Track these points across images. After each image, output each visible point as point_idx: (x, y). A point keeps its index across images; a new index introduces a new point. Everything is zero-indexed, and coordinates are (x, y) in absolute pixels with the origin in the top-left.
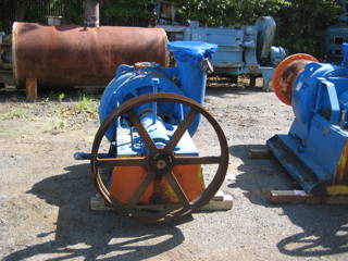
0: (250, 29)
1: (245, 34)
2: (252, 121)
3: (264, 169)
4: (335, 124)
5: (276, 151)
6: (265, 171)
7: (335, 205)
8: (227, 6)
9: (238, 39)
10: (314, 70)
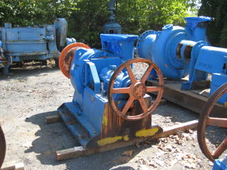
0: (50, 27)
1: (47, 30)
2: (53, 92)
3: (56, 131)
4: (98, 93)
5: (63, 116)
6: (56, 133)
7: (105, 152)
8: (36, 12)
9: (41, 35)
10: (82, 54)
